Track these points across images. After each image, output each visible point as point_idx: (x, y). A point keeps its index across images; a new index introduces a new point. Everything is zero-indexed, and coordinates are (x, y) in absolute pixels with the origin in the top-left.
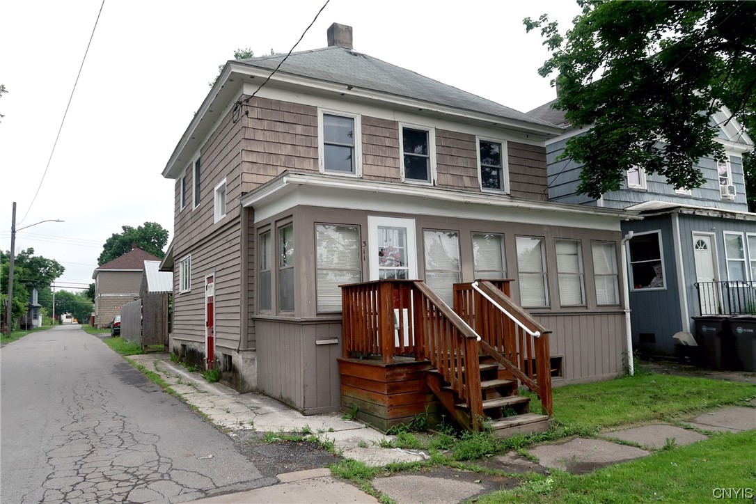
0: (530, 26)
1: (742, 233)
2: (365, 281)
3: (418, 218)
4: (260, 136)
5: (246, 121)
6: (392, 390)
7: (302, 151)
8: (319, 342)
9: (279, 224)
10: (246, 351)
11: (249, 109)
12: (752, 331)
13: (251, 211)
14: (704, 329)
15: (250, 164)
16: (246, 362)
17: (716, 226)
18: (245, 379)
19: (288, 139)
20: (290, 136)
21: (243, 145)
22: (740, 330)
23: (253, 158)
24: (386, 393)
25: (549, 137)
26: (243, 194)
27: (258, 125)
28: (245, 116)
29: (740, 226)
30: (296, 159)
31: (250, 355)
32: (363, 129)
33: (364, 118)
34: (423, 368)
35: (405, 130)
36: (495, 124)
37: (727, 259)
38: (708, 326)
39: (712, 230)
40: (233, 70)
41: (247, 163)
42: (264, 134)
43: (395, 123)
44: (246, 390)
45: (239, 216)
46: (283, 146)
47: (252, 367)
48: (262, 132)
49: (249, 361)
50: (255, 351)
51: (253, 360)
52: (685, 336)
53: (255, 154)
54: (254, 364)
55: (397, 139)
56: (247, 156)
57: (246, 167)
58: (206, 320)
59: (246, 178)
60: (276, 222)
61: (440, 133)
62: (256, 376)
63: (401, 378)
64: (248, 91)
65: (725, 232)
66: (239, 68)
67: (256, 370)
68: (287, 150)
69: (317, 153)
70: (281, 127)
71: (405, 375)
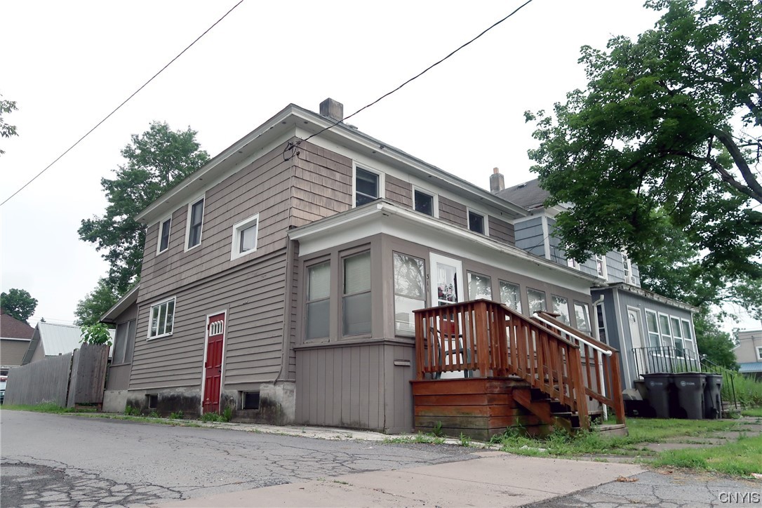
0: (529, 117)
1: (655, 312)
2: (429, 307)
3: (463, 260)
4: (307, 176)
5: (296, 161)
6: (491, 401)
7: (340, 196)
8: (397, 363)
9: (343, 254)
10: (287, 381)
11: (299, 150)
12: (693, 384)
13: (296, 244)
14: (652, 384)
15: (298, 200)
16: (286, 393)
17: (641, 303)
18: (285, 411)
19: (329, 183)
20: (331, 181)
21: (293, 182)
22: (683, 384)
23: (301, 195)
24: (486, 403)
25: (516, 216)
26: (291, 227)
27: (306, 166)
28: (296, 156)
29: (654, 306)
30: (335, 202)
31: (289, 386)
32: (386, 186)
33: (387, 176)
34: (509, 383)
35: (416, 192)
36: (482, 198)
37: (649, 332)
38: (655, 381)
39: (638, 306)
40: (293, 113)
41: (296, 199)
42: (310, 175)
43: (410, 185)
44: (284, 422)
45: (285, 248)
46: (325, 188)
47: (291, 398)
48: (309, 173)
49: (288, 392)
50: (294, 382)
51: (292, 391)
52: (632, 393)
53: (302, 192)
54: (293, 395)
55: (411, 199)
56: (297, 192)
57: (295, 202)
58: (205, 361)
59: (295, 212)
60: (340, 252)
61: (442, 200)
62: (294, 409)
63: (497, 391)
64: (300, 135)
65: (646, 309)
66: (298, 112)
67: (294, 402)
68: (328, 193)
69: (351, 200)
70: (324, 172)
71: (498, 389)
